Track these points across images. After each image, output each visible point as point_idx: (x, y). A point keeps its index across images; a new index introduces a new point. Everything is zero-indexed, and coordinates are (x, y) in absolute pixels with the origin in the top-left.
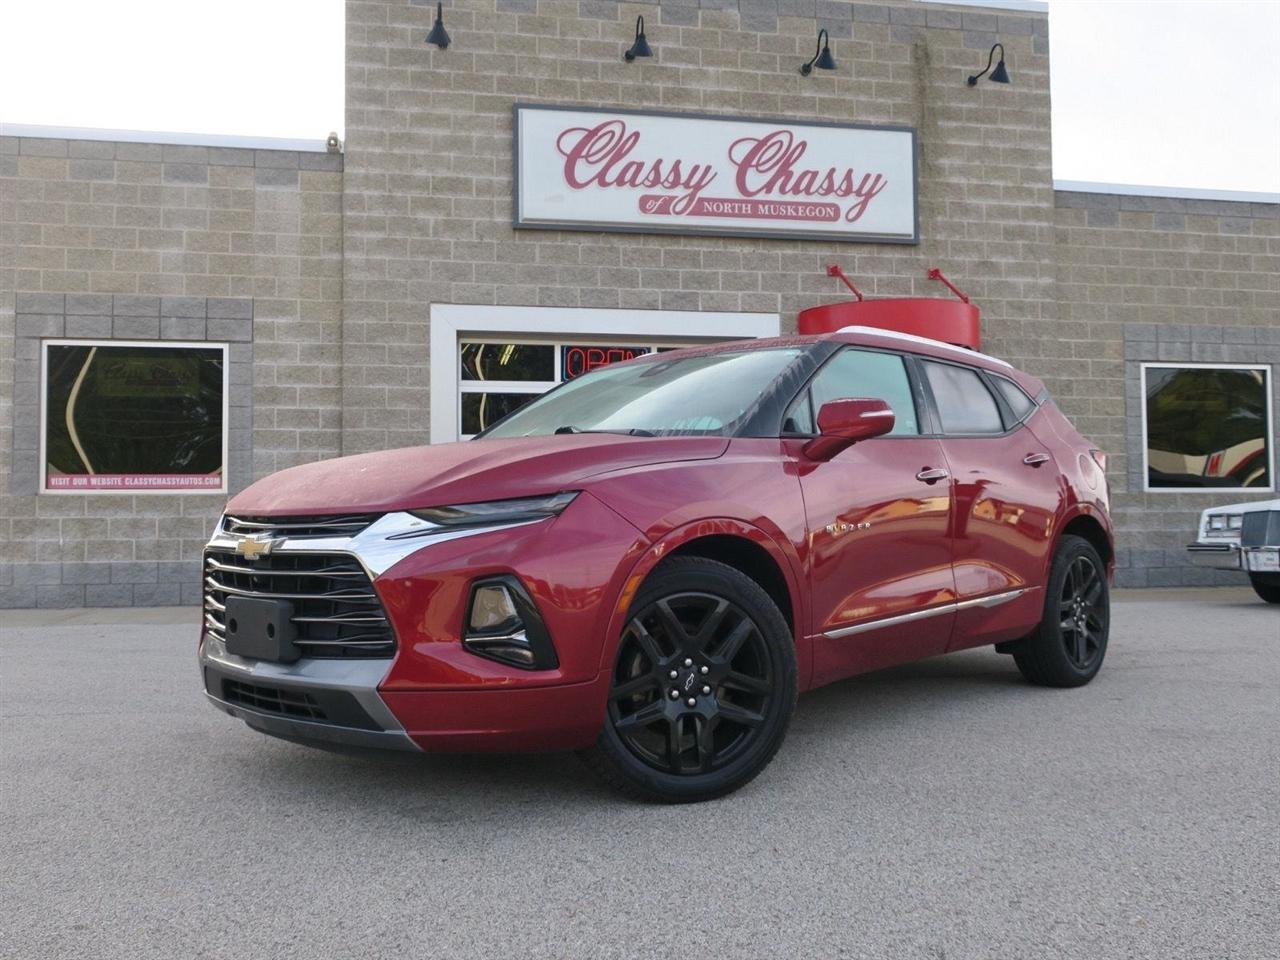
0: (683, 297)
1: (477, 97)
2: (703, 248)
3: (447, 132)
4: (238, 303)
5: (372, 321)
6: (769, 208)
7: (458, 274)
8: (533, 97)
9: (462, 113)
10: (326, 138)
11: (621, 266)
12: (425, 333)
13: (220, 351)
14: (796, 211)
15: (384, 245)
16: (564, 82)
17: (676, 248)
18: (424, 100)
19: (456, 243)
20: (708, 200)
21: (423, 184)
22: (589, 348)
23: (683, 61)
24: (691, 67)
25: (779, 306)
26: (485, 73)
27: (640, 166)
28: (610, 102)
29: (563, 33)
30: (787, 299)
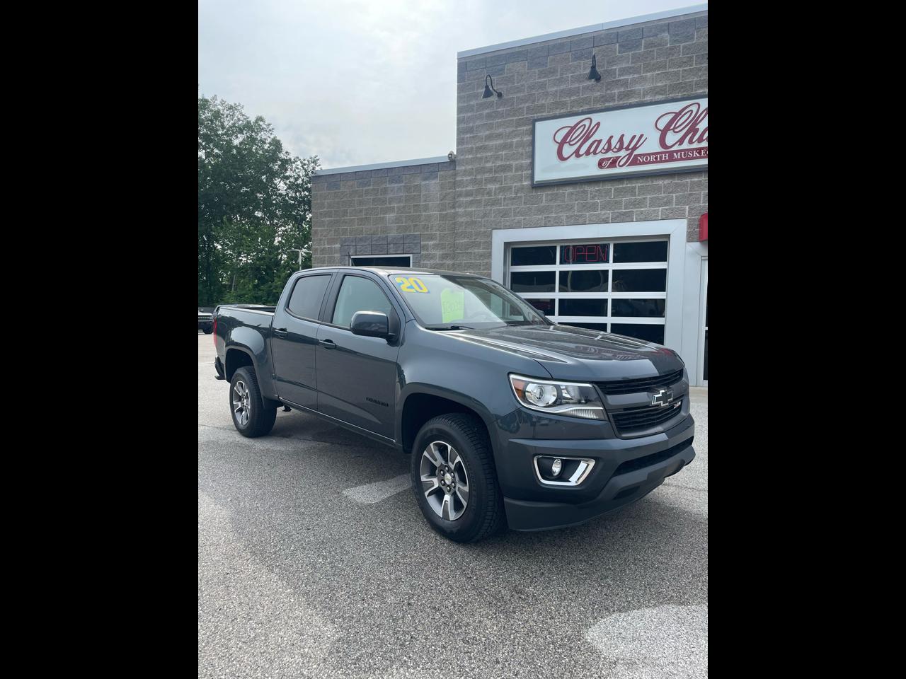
0: (624, 214)
1: (516, 120)
2: (637, 184)
3: (502, 141)
4: (415, 236)
5: (466, 240)
6: (681, 154)
7: (505, 214)
8: (544, 114)
9: (508, 130)
10: (447, 155)
11: (589, 201)
12: (489, 245)
13: (409, 258)
14: (700, 153)
15: (471, 203)
16: (561, 102)
17: (621, 186)
18: (490, 127)
19: (504, 198)
20: (640, 155)
21: (490, 170)
22: (586, 245)
23: (631, 73)
24: (635, 76)
25: (687, 213)
26: (520, 106)
27: (600, 142)
28: (586, 107)
29: (562, 74)
30: (692, 209)
